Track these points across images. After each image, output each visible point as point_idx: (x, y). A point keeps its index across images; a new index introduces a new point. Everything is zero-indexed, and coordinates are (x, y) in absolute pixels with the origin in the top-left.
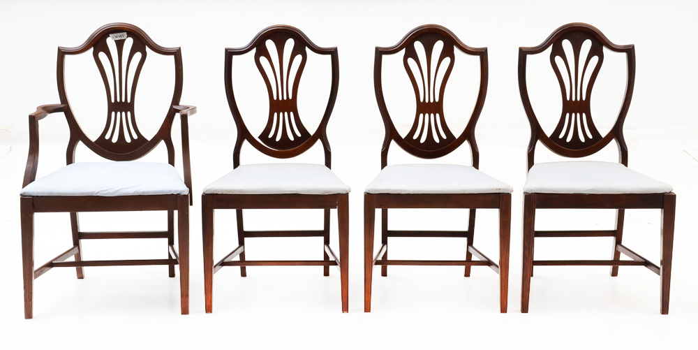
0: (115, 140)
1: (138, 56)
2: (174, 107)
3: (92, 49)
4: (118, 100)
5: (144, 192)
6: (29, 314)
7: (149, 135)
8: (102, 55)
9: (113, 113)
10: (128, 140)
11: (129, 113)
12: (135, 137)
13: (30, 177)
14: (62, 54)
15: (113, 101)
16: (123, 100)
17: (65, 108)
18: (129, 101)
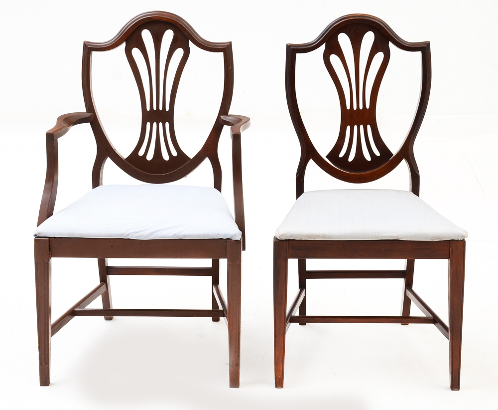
0: (150, 157)
1: (179, 53)
2: (222, 117)
3: (124, 45)
4: (155, 108)
5: (185, 236)
6: (45, 380)
7: (191, 152)
8: (136, 53)
9: (148, 124)
10: (166, 157)
11: (167, 124)
12: (175, 153)
13: (47, 211)
14: (89, 49)
15: (148, 109)
16: (161, 108)
17: (91, 117)
18: (167, 109)
